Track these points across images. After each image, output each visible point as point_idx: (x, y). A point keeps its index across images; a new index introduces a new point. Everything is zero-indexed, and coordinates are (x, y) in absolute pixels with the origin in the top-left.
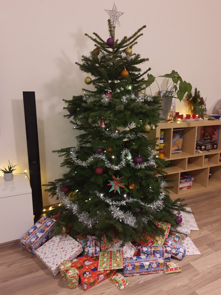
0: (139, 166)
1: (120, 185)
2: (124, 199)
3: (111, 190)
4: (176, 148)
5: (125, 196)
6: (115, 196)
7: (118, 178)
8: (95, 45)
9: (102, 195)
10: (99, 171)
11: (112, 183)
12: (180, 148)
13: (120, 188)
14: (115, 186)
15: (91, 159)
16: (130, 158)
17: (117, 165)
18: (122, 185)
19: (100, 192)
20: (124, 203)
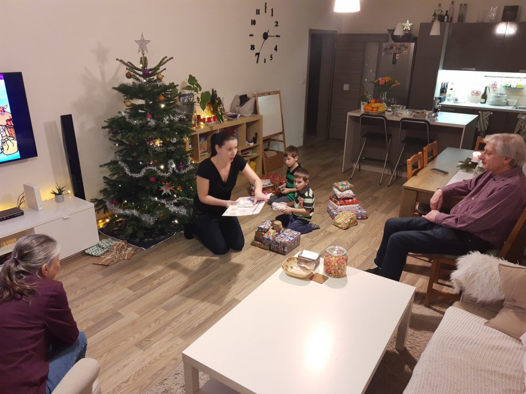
0: (183, 171)
1: (170, 188)
2: (174, 198)
3: (163, 194)
4: (203, 151)
5: (175, 196)
6: (168, 197)
7: (167, 184)
8: (127, 69)
9: (156, 199)
10: (152, 179)
11: (163, 188)
12: (206, 150)
13: (170, 190)
14: (166, 190)
15: (144, 171)
16: (174, 166)
17: (167, 173)
18: (172, 188)
19: (154, 197)
20: (176, 201)
